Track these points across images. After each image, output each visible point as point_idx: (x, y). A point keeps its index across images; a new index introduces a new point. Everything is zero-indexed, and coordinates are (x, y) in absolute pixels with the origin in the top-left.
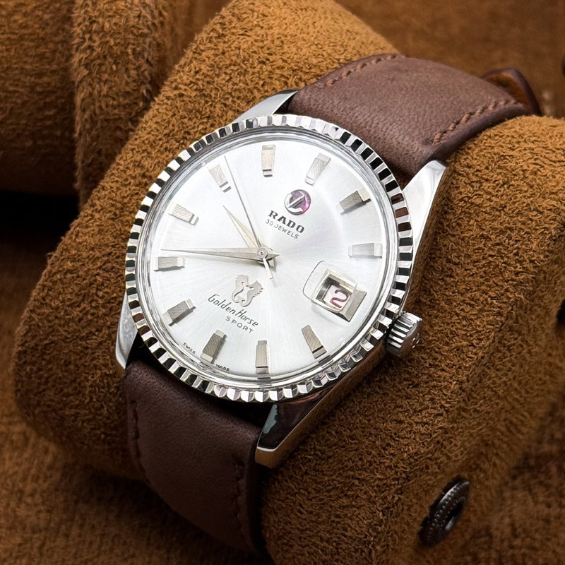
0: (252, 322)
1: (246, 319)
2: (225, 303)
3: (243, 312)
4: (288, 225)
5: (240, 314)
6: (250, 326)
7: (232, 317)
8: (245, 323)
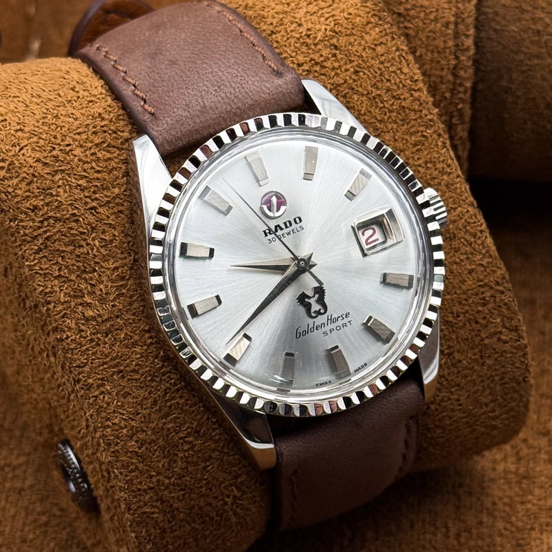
0: (344, 316)
1: (337, 320)
2: (311, 326)
3: (330, 318)
4: (287, 227)
5: (329, 321)
6: (346, 320)
7: (327, 328)
8: (340, 322)
